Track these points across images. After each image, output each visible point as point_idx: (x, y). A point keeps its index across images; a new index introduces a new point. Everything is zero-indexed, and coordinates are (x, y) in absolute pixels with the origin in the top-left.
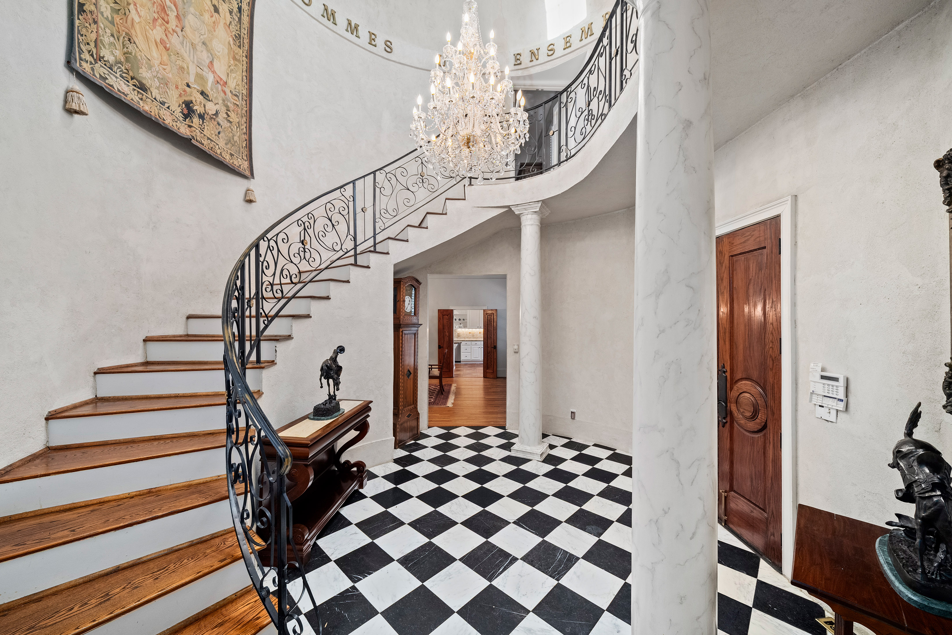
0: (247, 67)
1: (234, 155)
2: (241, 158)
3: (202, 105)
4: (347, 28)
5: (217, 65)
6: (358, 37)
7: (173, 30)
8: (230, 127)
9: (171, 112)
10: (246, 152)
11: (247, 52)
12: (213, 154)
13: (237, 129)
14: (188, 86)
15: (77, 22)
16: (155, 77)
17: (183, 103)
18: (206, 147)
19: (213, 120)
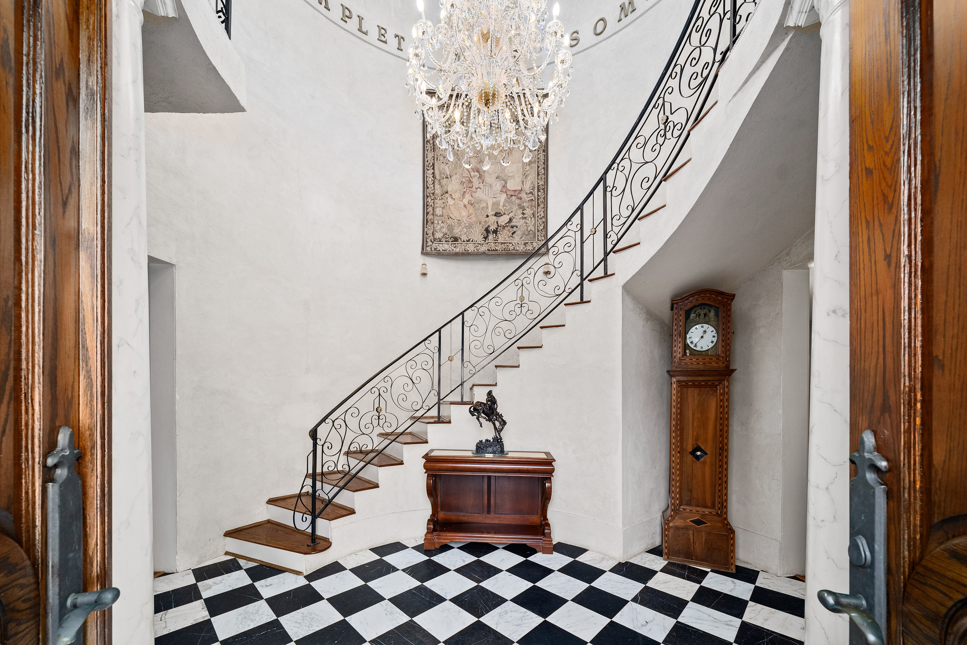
1: (528, 243)
2: (536, 241)
3: (495, 223)
5: (510, 185)
7: (476, 188)
8: (525, 223)
9: (474, 242)
10: (543, 233)
12: (506, 252)
13: (532, 219)
14: (487, 216)
15: (426, 230)
16: (463, 228)
17: (483, 231)
18: (499, 251)
19: (506, 228)
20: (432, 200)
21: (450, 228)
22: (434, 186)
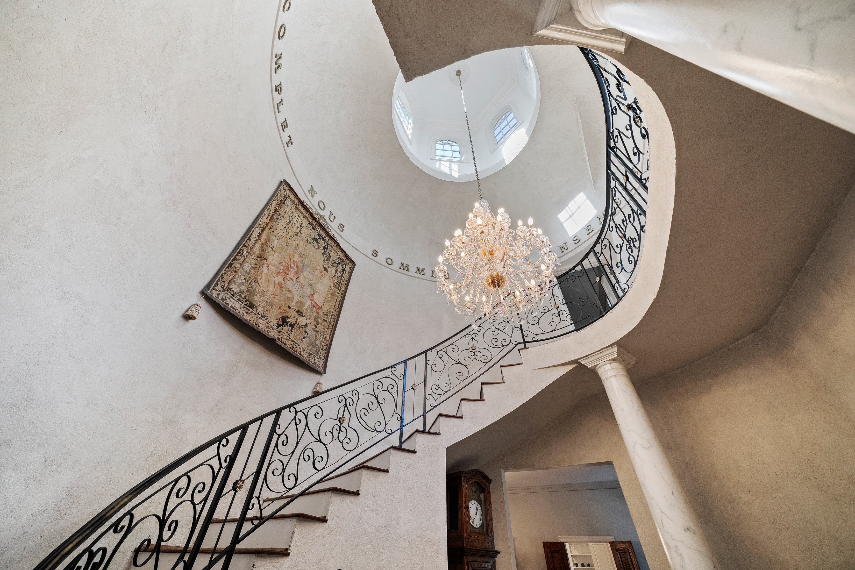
0: (340, 300)
1: (312, 354)
2: (318, 357)
3: (295, 319)
4: (417, 272)
5: (316, 297)
6: (424, 275)
7: (290, 278)
8: (315, 335)
9: (268, 322)
10: (325, 353)
11: (343, 292)
12: (293, 352)
13: (321, 336)
14: (289, 307)
15: (223, 272)
16: (264, 301)
17: (280, 318)
18: (288, 346)
19: (301, 329)
20: (247, 252)
21: (251, 290)
22: (255, 243)
